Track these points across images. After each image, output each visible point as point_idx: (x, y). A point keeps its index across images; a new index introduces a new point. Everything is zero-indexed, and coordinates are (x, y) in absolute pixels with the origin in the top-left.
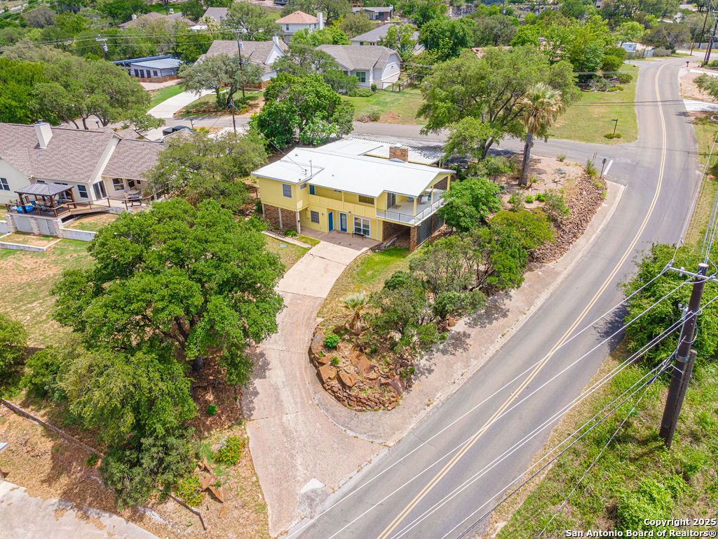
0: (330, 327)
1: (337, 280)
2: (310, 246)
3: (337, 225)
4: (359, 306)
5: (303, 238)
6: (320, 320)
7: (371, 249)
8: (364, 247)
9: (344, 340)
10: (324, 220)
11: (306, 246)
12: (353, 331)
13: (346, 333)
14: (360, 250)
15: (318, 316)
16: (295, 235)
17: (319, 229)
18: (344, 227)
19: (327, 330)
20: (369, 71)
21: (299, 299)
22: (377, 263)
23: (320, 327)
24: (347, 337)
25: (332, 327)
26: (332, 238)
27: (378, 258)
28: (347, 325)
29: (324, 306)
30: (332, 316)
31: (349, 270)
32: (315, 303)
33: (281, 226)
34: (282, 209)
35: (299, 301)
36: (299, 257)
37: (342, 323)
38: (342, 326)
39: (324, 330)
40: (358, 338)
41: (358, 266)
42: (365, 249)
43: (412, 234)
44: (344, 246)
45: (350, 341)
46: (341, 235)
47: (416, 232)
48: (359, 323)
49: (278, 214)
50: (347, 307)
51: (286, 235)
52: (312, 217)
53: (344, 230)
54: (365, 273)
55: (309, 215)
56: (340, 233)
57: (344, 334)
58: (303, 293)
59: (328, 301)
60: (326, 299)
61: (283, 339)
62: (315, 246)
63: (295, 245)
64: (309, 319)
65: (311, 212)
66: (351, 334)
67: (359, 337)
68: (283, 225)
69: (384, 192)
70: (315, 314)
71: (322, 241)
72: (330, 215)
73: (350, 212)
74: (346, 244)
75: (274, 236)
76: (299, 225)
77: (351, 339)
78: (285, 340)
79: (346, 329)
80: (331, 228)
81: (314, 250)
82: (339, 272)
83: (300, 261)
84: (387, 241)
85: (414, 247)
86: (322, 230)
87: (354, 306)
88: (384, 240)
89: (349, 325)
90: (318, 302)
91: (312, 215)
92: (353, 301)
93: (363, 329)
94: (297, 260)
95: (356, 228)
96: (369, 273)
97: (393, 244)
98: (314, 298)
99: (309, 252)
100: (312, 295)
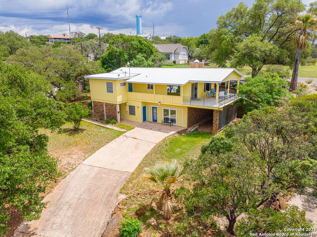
0: (133, 206)
1: (146, 156)
2: (126, 130)
3: (149, 117)
4: (169, 178)
5: (121, 125)
6: (123, 197)
7: (178, 132)
8: (171, 131)
9: (148, 226)
10: (139, 112)
11: (123, 130)
12: (161, 212)
13: (152, 216)
14: (168, 133)
15: (121, 193)
16: (115, 123)
17: (135, 120)
18: (155, 119)
19: (128, 210)
20: (171, 53)
21: (105, 173)
22: (184, 143)
23: (120, 206)
24: (153, 221)
25: (135, 207)
26: (145, 126)
27: (184, 139)
28: (154, 205)
29: (130, 181)
30: (136, 192)
31: (158, 147)
32: (120, 177)
33: (105, 118)
34: (106, 103)
35: (103, 176)
36: (114, 138)
37: (147, 201)
38: (148, 206)
39: (125, 211)
40: (168, 223)
41: (166, 145)
42: (172, 132)
43: (214, 119)
44: (154, 130)
45: (156, 228)
46: (153, 124)
47: (218, 117)
48: (169, 203)
49: (103, 108)
50: (153, 179)
51: (107, 123)
52: (130, 111)
53: (155, 121)
54: (174, 150)
55: (128, 109)
56: (152, 123)
57: (149, 217)
58: (109, 167)
59: (135, 176)
60: (133, 174)
61: (71, 223)
62: (130, 130)
63: (113, 129)
64: (110, 195)
65: (130, 106)
66: (160, 217)
67: (170, 221)
68: (107, 117)
69: (189, 82)
70: (118, 190)
71: (136, 128)
72: (144, 108)
73: (160, 102)
74: (156, 129)
75: (98, 124)
76: (118, 116)
77: (159, 224)
78: (73, 224)
79: (152, 210)
80: (144, 119)
81: (128, 133)
82: (149, 149)
83: (114, 140)
84: (191, 128)
85: (217, 130)
86: (138, 121)
87: (163, 178)
88: (189, 126)
89: (156, 204)
90: (124, 177)
91: (130, 109)
92: (162, 170)
93: (175, 210)
94: (112, 140)
95: (165, 118)
96: (178, 150)
97: (196, 130)
98: (121, 172)
99: (124, 134)
100: (119, 169)
